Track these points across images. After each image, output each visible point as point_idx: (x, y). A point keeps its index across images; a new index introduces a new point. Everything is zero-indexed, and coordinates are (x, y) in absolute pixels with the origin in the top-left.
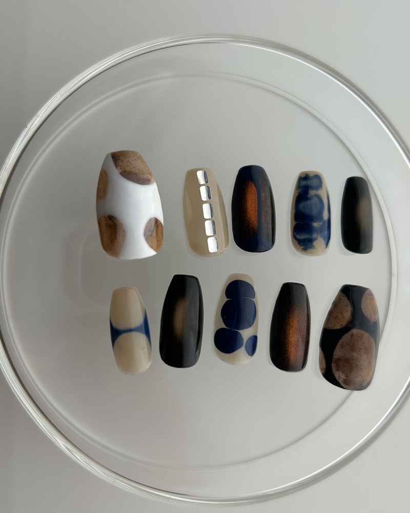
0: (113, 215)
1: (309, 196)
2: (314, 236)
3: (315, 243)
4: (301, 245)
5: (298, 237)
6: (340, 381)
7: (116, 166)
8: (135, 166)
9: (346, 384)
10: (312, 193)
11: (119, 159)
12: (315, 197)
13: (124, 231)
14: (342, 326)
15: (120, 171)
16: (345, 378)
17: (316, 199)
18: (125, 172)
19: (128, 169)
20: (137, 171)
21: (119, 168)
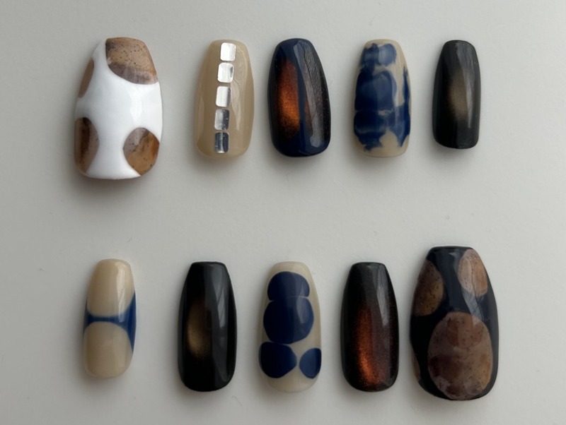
0: (89, 118)
1: (375, 73)
2: (381, 129)
3: (383, 140)
4: (363, 143)
5: (360, 131)
6: (443, 390)
7: (107, 56)
8: (131, 58)
9: (453, 393)
10: (378, 69)
11: (113, 48)
12: (382, 76)
13: (97, 140)
14: (434, 310)
15: (110, 63)
16: (449, 385)
17: (385, 78)
18: (116, 64)
19: (120, 61)
20: (132, 65)
21: (109, 59)
